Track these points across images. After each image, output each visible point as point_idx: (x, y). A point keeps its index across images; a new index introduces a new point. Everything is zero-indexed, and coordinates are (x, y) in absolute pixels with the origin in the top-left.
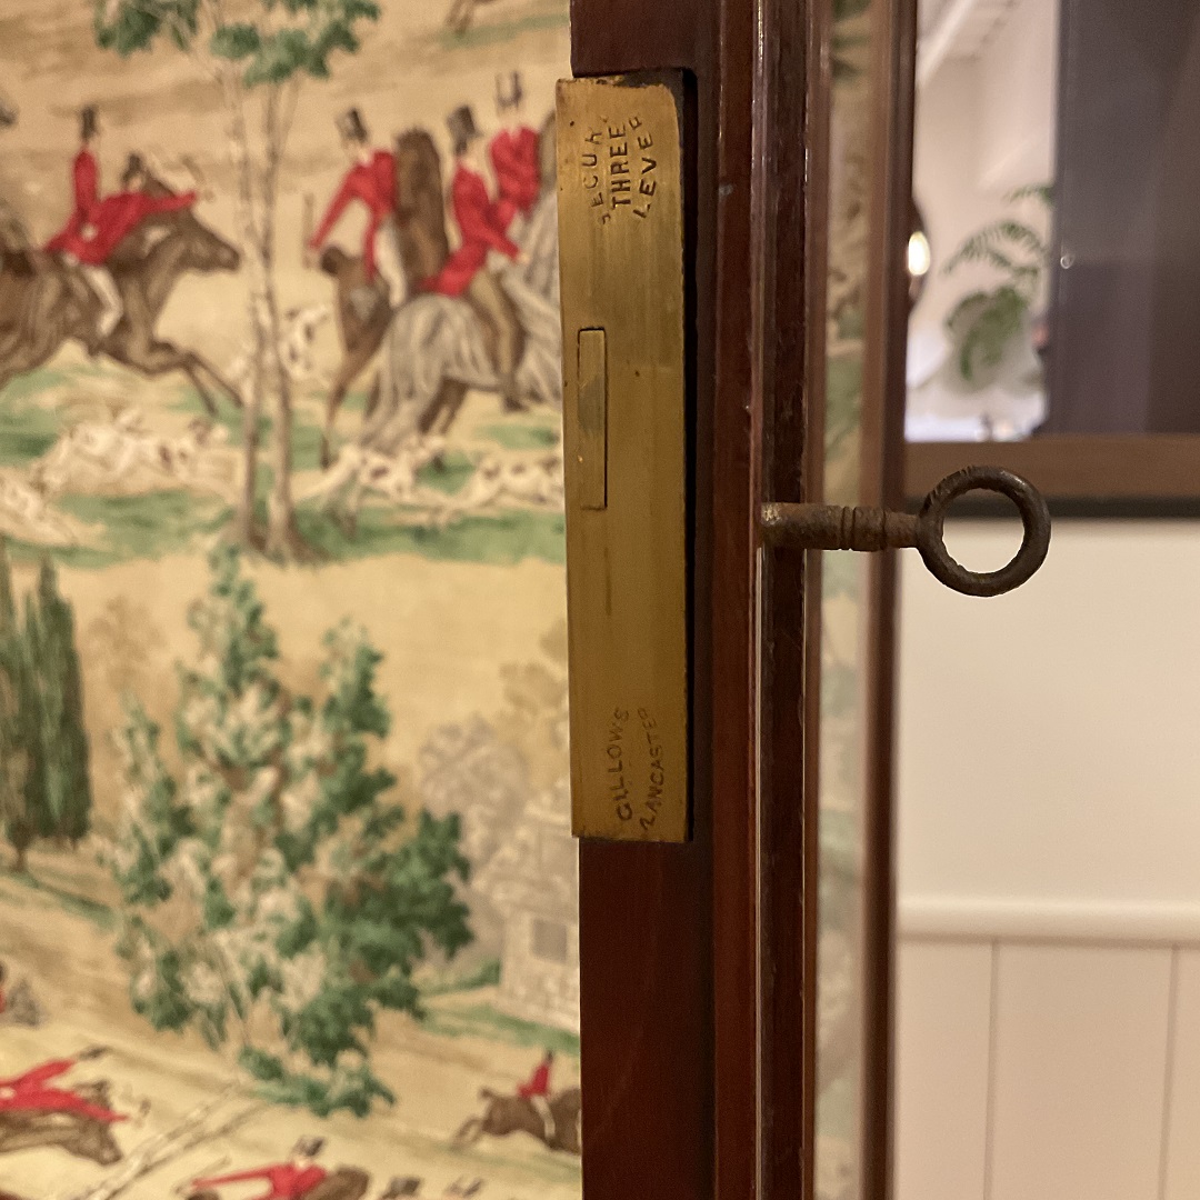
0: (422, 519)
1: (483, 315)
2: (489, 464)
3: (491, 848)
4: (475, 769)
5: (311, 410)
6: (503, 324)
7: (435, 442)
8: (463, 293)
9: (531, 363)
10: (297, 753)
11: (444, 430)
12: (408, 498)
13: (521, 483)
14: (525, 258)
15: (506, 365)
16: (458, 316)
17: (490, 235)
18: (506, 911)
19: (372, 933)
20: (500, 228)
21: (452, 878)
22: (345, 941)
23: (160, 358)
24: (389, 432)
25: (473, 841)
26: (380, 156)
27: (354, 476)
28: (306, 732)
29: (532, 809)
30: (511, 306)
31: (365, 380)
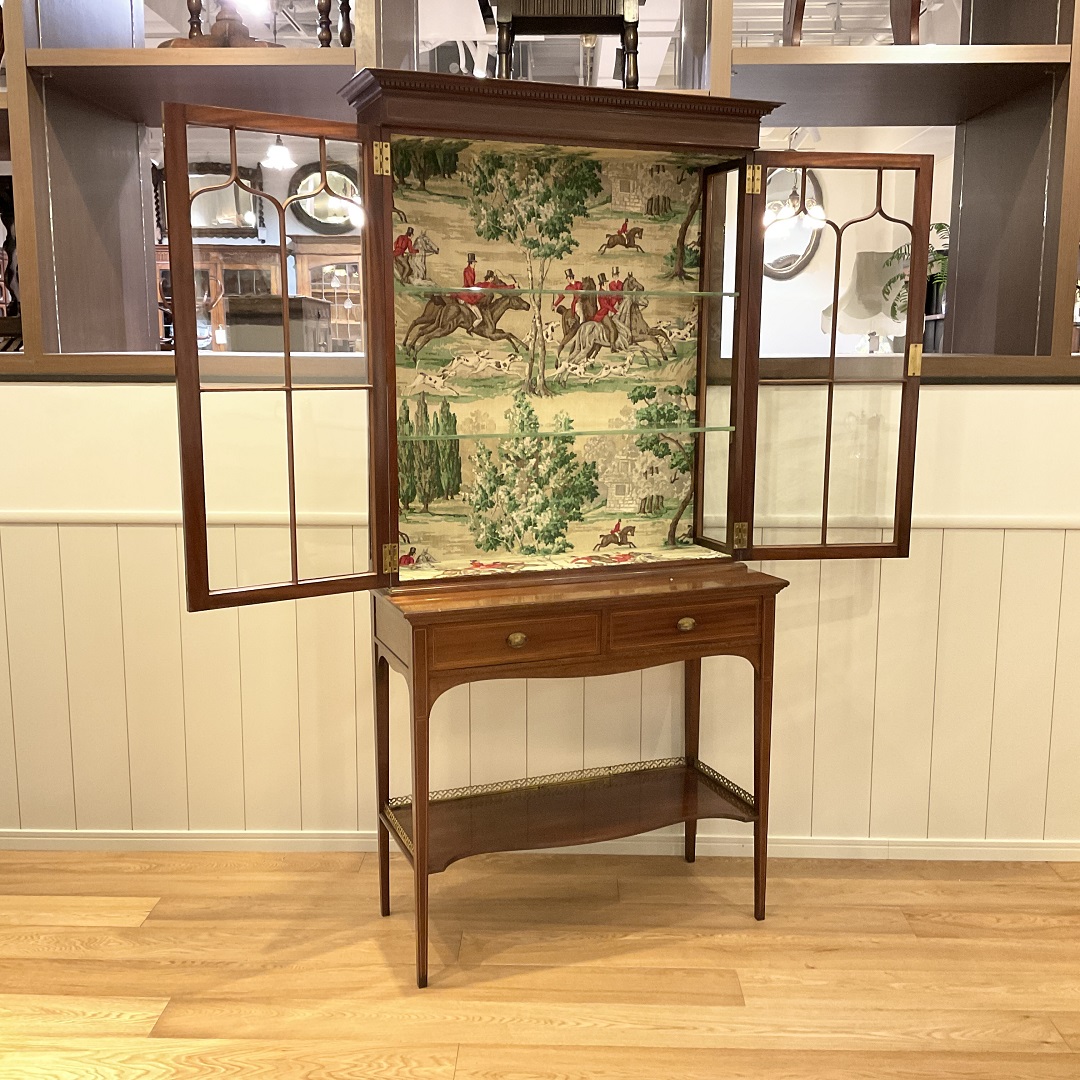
0: (587, 381)
1: (606, 327)
2: (607, 366)
3: (604, 469)
4: (600, 449)
5: (552, 351)
6: (612, 330)
7: (591, 360)
8: (601, 321)
9: (619, 340)
10: (543, 452)
11: (594, 358)
12: (583, 376)
13: (616, 370)
14: (618, 313)
15: (612, 341)
16: (599, 327)
17: (609, 307)
18: (609, 485)
19: (567, 500)
20: (613, 306)
21: (593, 479)
22: (558, 505)
23: (498, 335)
24: (577, 358)
25: (599, 469)
26: (577, 283)
27: (566, 369)
28: (547, 446)
29: (616, 456)
30: (614, 325)
31: (571, 343)
